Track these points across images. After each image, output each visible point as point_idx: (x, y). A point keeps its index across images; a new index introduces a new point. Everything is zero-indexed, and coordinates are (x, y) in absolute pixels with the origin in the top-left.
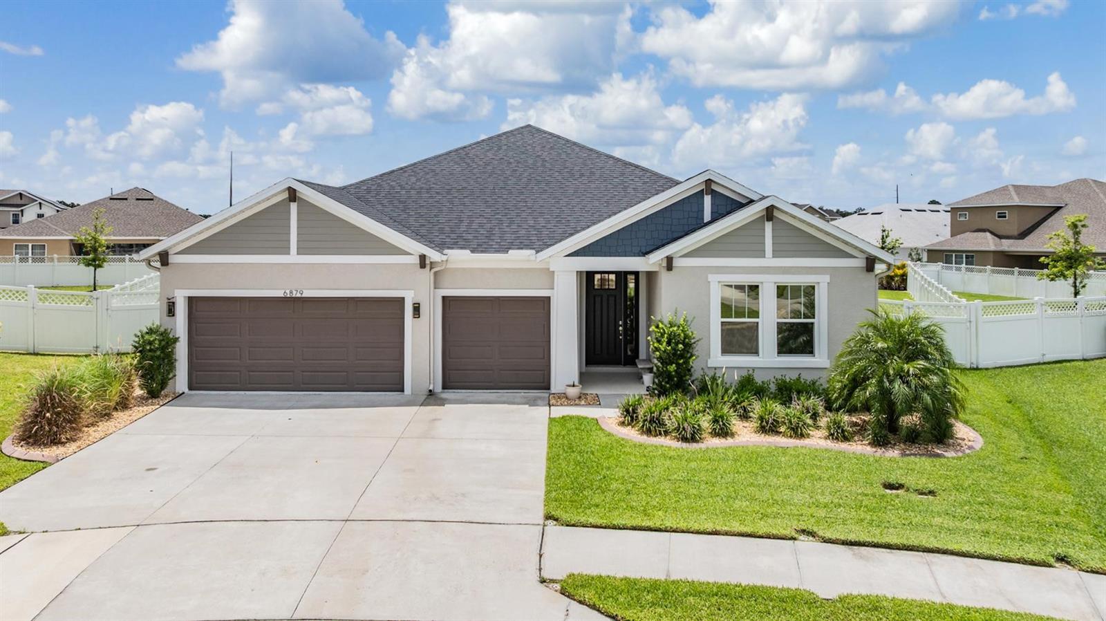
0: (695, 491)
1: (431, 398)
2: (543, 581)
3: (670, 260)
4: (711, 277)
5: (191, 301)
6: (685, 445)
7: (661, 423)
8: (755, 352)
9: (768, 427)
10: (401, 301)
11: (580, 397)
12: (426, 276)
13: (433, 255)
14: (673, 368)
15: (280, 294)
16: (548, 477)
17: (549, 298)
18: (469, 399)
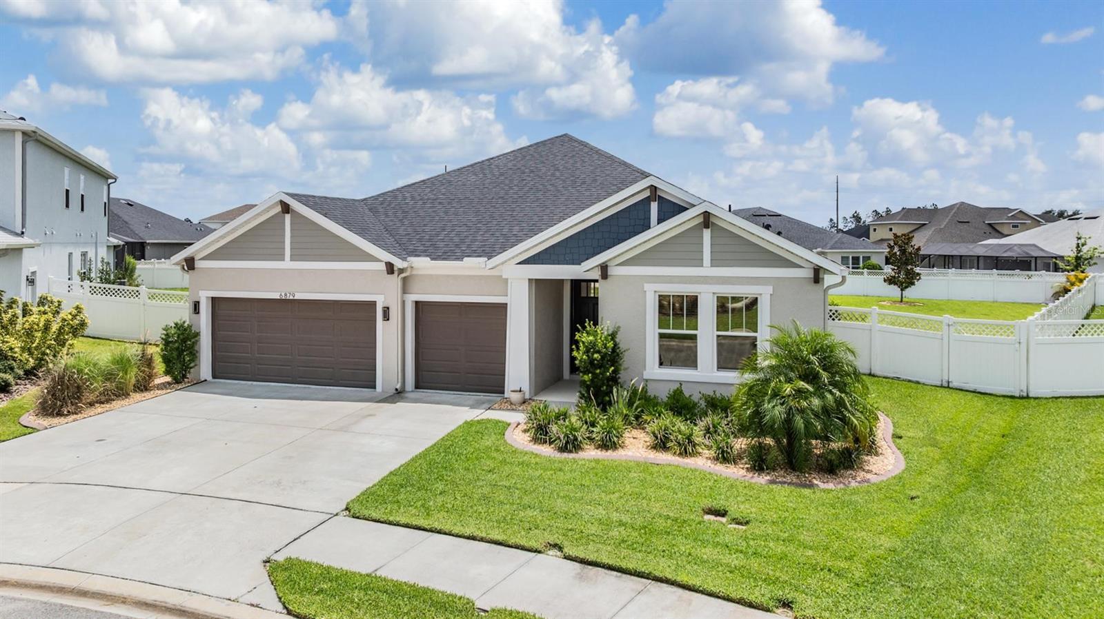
1: (398, 395)
2: (270, 559)
3: (604, 269)
4: (647, 287)
5: (215, 301)
6: (556, 454)
8: (694, 365)
9: (659, 445)
10: (373, 304)
11: (522, 403)
12: (395, 281)
13: (398, 263)
15: (276, 296)
17: (505, 305)
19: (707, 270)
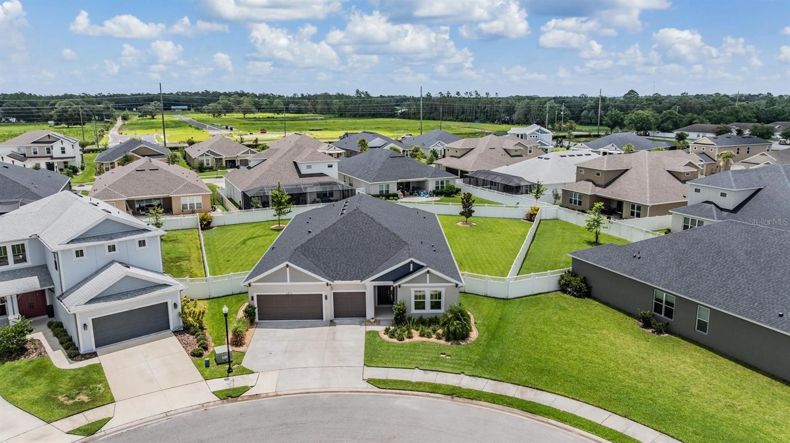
0: (397, 357)
1: (332, 323)
2: (363, 380)
3: (400, 286)
4: (411, 289)
5: (257, 296)
6: (399, 342)
7: (394, 335)
8: (424, 308)
9: (422, 335)
10: (322, 295)
11: (374, 322)
12: (329, 287)
13: (330, 282)
14: (399, 317)
15: (285, 294)
16: (365, 354)
17: (365, 293)
18: (343, 323)
19: (428, 284)
